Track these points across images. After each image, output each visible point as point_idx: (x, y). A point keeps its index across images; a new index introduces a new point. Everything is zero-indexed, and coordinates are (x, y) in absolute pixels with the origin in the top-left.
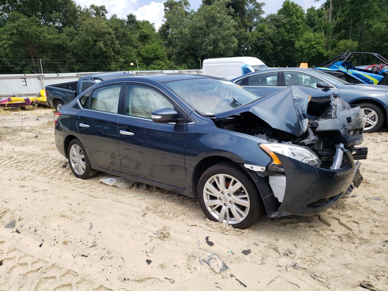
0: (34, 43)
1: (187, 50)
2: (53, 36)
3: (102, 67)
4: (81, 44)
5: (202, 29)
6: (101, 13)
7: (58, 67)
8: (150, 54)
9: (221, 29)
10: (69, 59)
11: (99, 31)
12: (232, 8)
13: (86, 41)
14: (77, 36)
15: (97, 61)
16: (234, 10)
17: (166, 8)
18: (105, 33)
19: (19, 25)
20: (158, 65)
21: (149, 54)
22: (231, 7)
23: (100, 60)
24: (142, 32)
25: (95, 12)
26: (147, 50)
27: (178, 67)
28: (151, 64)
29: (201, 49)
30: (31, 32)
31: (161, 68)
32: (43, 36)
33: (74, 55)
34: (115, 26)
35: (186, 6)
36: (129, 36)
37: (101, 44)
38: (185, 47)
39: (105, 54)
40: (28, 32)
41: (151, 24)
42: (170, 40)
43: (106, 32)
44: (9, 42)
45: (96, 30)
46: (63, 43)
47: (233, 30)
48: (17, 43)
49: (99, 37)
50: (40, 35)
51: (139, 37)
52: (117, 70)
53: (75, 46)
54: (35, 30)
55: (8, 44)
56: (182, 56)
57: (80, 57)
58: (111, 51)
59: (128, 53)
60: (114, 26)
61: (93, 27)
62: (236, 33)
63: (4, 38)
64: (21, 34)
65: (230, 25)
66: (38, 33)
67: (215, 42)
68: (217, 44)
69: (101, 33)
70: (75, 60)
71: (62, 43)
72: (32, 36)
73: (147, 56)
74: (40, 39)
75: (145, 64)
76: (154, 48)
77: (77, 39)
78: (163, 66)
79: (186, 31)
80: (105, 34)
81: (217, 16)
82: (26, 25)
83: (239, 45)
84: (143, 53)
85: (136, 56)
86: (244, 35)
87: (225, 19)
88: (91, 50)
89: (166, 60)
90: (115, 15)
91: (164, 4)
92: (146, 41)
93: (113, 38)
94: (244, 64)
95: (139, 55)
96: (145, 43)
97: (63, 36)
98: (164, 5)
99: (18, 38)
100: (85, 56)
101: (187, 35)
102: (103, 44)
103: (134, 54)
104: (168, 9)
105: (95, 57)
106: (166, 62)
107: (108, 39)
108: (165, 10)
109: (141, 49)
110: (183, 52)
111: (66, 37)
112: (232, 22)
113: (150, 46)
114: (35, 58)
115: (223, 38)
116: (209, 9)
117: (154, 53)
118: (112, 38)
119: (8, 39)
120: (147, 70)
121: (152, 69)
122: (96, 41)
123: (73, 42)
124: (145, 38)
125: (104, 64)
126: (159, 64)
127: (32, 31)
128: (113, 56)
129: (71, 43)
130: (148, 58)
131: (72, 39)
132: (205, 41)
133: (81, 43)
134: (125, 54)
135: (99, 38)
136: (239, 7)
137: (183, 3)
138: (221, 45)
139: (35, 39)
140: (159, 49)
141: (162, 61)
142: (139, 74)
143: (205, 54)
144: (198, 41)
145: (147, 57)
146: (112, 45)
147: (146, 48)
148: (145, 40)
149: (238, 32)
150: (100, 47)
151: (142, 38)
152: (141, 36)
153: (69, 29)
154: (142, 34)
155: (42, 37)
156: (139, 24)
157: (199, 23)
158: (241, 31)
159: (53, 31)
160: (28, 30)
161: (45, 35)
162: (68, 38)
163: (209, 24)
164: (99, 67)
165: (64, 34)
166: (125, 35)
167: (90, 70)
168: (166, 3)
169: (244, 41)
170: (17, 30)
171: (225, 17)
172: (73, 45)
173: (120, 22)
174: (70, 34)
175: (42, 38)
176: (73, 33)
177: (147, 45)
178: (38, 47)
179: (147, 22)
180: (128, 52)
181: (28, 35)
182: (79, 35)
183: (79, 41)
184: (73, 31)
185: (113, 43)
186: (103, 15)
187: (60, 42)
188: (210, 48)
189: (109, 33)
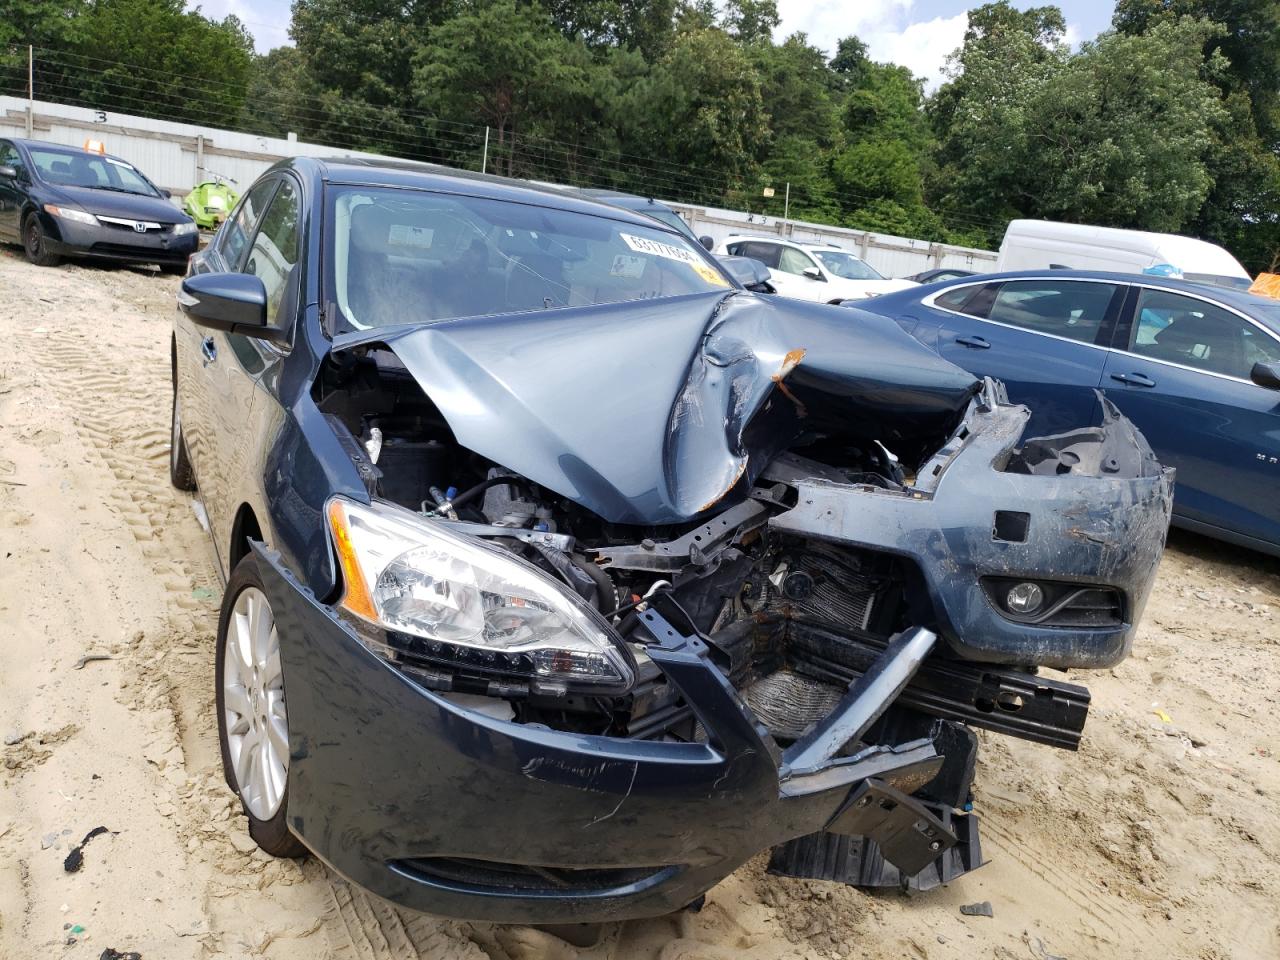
0: (516, 83)
1: (1003, 181)
2: (573, 69)
3: (698, 190)
4: (648, 107)
5: (1078, 117)
6: (760, 24)
7: (566, 166)
8: (868, 175)
9: (1152, 129)
10: (604, 147)
11: (714, 74)
12: (1222, 53)
13: (667, 99)
14: (643, 80)
15: (688, 170)
16: (1228, 64)
17: (975, 28)
18: (733, 84)
19: (485, 25)
20: (883, 216)
21: (864, 174)
22: (1217, 51)
23: (696, 165)
24: (859, 98)
25: (742, 16)
26: (861, 161)
27: (952, 235)
28: (862, 208)
29: (1054, 189)
30: (512, 49)
31: (889, 227)
32: (544, 66)
33: (623, 136)
34: (780, 67)
35: (1047, 32)
36: (817, 108)
37: (711, 117)
38: (997, 172)
39: (714, 150)
40: (507, 48)
41: (913, 79)
42: (954, 141)
43: (736, 81)
44: (448, 70)
45: (707, 68)
46: (598, 95)
47: (1204, 138)
48: (468, 75)
49: (710, 92)
50: (537, 60)
51: (845, 115)
52: (742, 208)
53: (628, 109)
54: (527, 45)
55: (444, 74)
56: (978, 201)
57: (638, 147)
58: (736, 145)
59: (793, 161)
60: (775, 67)
61: (698, 59)
62: (1217, 151)
63: (440, 57)
64: (483, 52)
65: (1196, 115)
66: (532, 55)
67: (1117, 173)
68: (1122, 179)
69: (719, 81)
70: (618, 153)
71: (595, 93)
72: (515, 62)
73: (855, 179)
74: (534, 74)
75: (843, 205)
76: (886, 158)
77: (641, 87)
78: (899, 222)
79: (1016, 116)
80: (732, 86)
81: (1149, 74)
82: (506, 27)
83: (1213, 196)
84: (844, 168)
85: (816, 175)
86: (1248, 161)
87: (1180, 92)
88: (675, 132)
89: (916, 203)
90: (802, 36)
91: (970, 15)
92: (865, 130)
93: (753, 102)
94: (1157, 262)
95: (830, 172)
96: (861, 135)
97: (603, 74)
98: (970, 17)
99: (474, 60)
100: (652, 145)
101: (1013, 130)
102: (719, 117)
103: (813, 167)
104: (979, 33)
105: (685, 154)
106: (914, 211)
107: (738, 106)
108: (969, 36)
109: (841, 153)
110: (987, 187)
111: (611, 77)
112: (1210, 105)
113: (873, 150)
114: (507, 128)
115: (1153, 162)
116: (1128, 45)
117: (881, 174)
118: (749, 102)
119: (447, 62)
120: (841, 226)
121: (859, 225)
122: (698, 104)
123: (629, 96)
124: (864, 120)
125: (706, 182)
126: (888, 214)
127: (517, 48)
128: (739, 160)
129: (622, 99)
130: (855, 187)
131: (629, 87)
132: (1079, 162)
133: (650, 102)
134: (783, 161)
135: (709, 98)
136: (1254, 58)
137: (1043, 17)
138: (1137, 185)
139: (520, 71)
140: (900, 162)
141: (901, 206)
142: (784, 230)
143: (1065, 207)
144: (1053, 156)
145: (854, 183)
146: (747, 125)
147: (857, 156)
148: (863, 127)
149: (1226, 149)
150: (706, 126)
151: (855, 117)
152: (853, 111)
153: (628, 56)
154: (858, 104)
155: (540, 68)
156: (873, 75)
157: (1071, 95)
158: (1241, 145)
159: (579, 55)
160: (508, 41)
161: (550, 64)
162: (617, 81)
163: (1111, 105)
164: (688, 188)
165: (609, 68)
166: (809, 102)
167: (659, 192)
168: (976, 12)
169: (1240, 188)
170: (478, 39)
171: (1183, 84)
172: (624, 105)
173: (802, 57)
174: (625, 73)
175: (538, 70)
176: (635, 68)
177: (864, 144)
178: (525, 99)
179: (904, 73)
180: (794, 158)
181: (502, 58)
182: (652, 78)
183: (646, 97)
184: (638, 62)
185: (750, 118)
186: (765, 30)
187: (588, 90)
188: (1089, 188)
189: (748, 86)
